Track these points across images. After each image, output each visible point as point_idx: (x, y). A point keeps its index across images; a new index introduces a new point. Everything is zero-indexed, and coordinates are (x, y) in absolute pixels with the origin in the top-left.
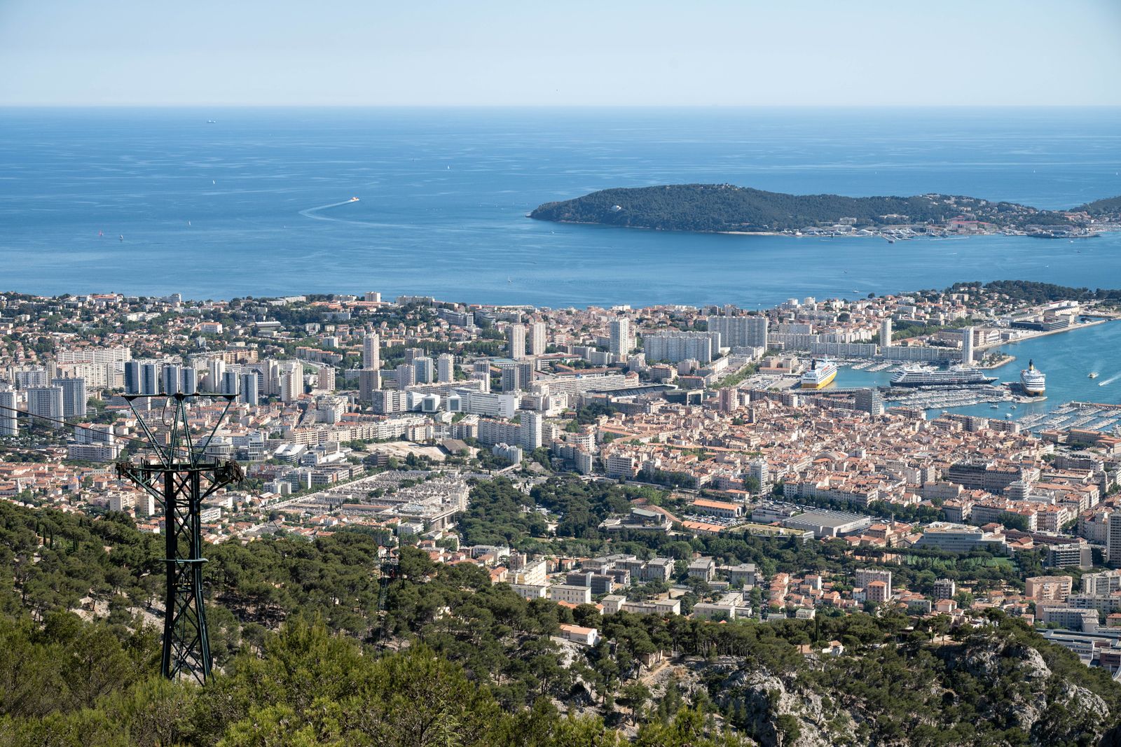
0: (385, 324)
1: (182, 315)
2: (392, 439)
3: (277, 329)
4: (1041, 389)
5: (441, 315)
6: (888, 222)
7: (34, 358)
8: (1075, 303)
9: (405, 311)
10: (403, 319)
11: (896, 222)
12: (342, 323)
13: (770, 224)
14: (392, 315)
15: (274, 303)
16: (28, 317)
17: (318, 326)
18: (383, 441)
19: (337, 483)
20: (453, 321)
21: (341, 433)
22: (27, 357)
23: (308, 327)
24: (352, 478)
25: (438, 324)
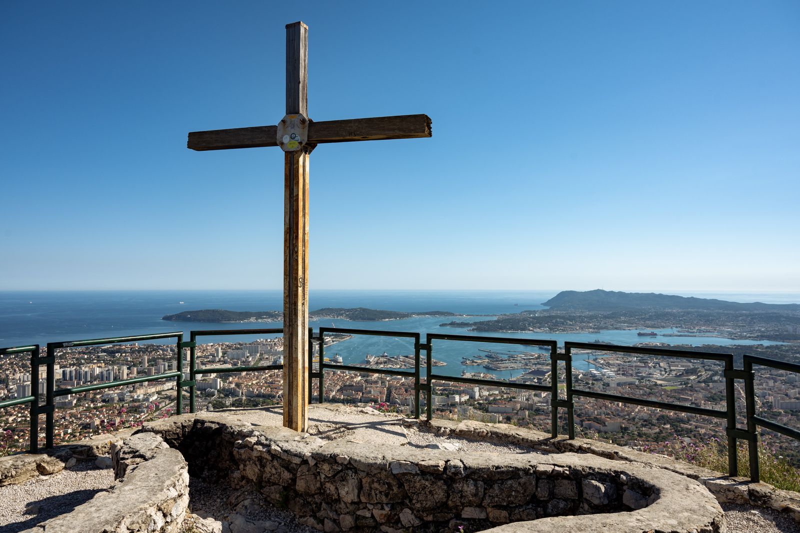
0: (141, 352)
1: (70, 353)
2: (168, 390)
3: (106, 356)
4: (342, 361)
5: (159, 349)
6: (264, 318)
7: (22, 370)
8: (328, 337)
9: (147, 348)
10: (147, 351)
11: (265, 318)
12: (128, 353)
13: (233, 319)
14: (143, 350)
15: (103, 348)
16: (14, 356)
17: (120, 354)
18: (165, 391)
19: (163, 407)
20: (163, 350)
21: (152, 389)
22: (20, 370)
23: (117, 355)
24: (166, 405)
25: (159, 352)
